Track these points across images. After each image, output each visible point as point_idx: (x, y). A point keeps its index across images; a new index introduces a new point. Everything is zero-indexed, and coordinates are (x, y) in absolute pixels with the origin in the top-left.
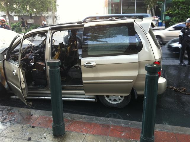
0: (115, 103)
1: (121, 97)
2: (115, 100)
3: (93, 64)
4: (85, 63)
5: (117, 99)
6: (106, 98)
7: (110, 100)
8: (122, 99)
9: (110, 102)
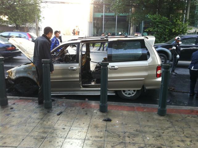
0: (130, 96)
1: (134, 91)
2: (129, 94)
3: (116, 67)
4: (110, 67)
5: (131, 93)
6: (123, 93)
7: (126, 94)
8: (135, 93)
9: (126, 95)
